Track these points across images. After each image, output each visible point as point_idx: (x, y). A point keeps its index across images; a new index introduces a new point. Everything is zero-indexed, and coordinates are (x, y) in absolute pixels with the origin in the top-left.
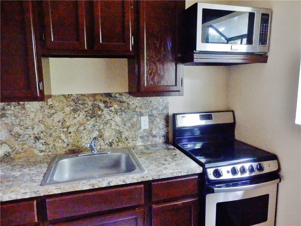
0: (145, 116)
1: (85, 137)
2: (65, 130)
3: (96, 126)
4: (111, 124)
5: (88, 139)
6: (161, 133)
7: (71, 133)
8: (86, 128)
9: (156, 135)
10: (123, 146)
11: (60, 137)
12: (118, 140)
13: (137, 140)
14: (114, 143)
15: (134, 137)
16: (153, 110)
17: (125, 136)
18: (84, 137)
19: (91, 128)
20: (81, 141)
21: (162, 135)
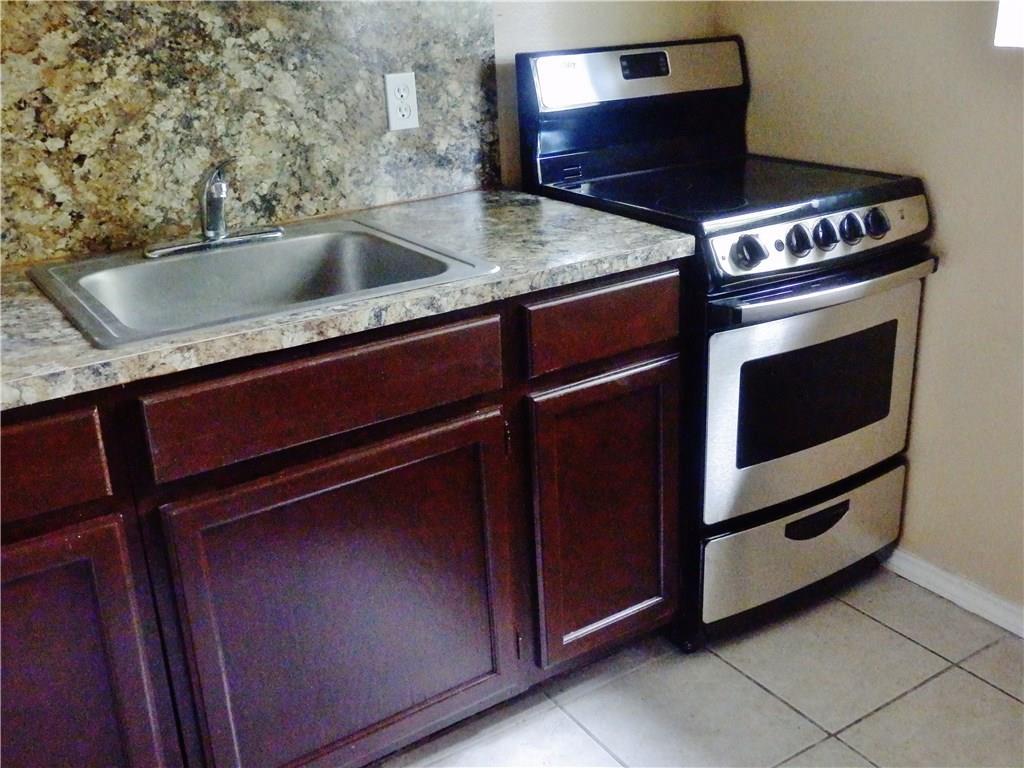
0: (402, 70)
1: (153, 177)
2: (55, 144)
3: (196, 124)
4: (262, 114)
5: (164, 184)
6: (468, 147)
7: (87, 161)
8: (151, 132)
9: (450, 156)
10: (322, 210)
11: (35, 184)
12: (296, 187)
13: (376, 183)
14: (283, 200)
15: (362, 169)
16: (432, 44)
17: (324, 163)
18: (147, 175)
19: (175, 131)
20: (137, 198)
21: (473, 154)
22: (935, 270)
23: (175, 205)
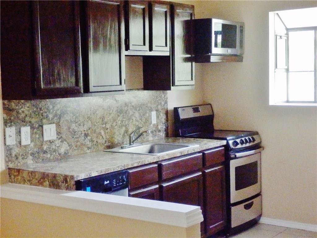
0: (154, 111)
2: (104, 126)
3: (123, 122)
4: (133, 120)
5: (118, 134)
6: (164, 128)
7: (108, 129)
8: (117, 123)
9: (161, 130)
11: (101, 134)
13: (149, 135)
16: (158, 105)
17: (141, 131)
18: (116, 132)
19: (120, 123)
20: (114, 137)
22: (263, 149)
23: (119, 139)
